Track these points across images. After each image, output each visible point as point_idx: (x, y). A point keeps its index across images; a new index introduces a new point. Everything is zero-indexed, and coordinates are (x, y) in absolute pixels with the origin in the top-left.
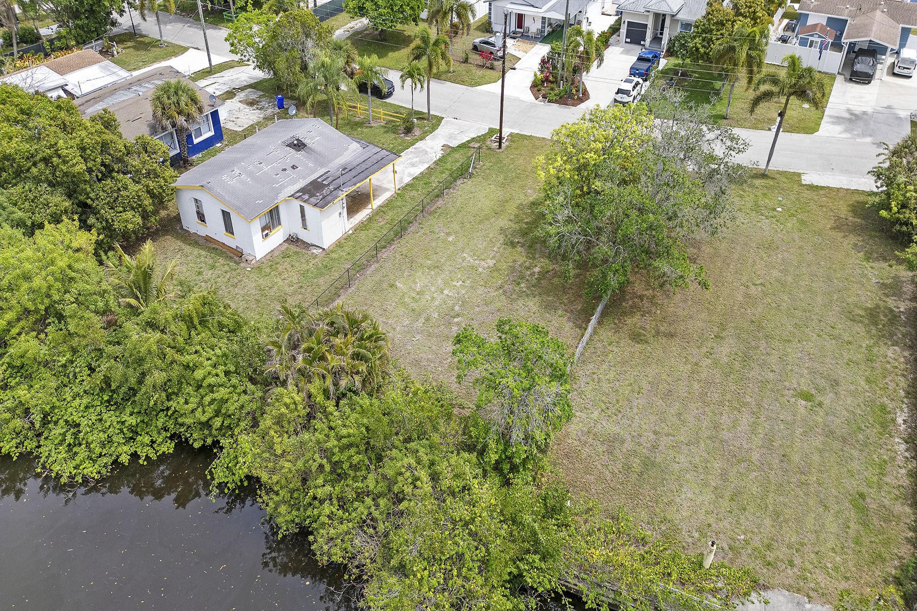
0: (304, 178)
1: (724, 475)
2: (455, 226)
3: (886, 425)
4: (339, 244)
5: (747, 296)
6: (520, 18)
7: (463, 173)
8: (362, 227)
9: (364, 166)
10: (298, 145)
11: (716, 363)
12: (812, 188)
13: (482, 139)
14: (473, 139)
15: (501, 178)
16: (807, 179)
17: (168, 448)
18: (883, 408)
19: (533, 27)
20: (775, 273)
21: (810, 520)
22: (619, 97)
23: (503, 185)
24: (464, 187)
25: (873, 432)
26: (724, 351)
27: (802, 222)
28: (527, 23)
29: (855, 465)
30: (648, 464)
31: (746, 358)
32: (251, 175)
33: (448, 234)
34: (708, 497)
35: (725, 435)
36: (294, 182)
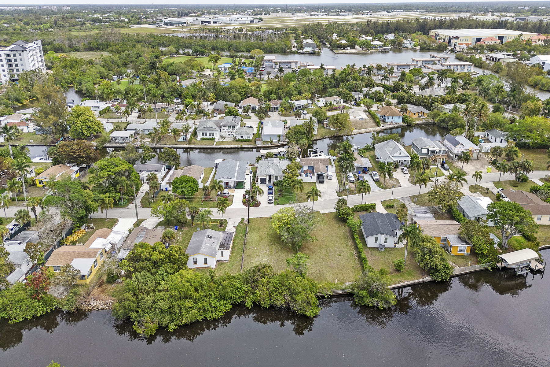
0: (217, 244)
1: (333, 271)
2: (254, 245)
3: (353, 255)
4: (230, 258)
5: (322, 241)
6: (227, 183)
7: (246, 232)
8: (232, 253)
9: (228, 237)
10: (210, 237)
11: (323, 255)
12: (323, 214)
13: (241, 222)
14: (240, 223)
15: (255, 231)
16: (321, 212)
17: (231, 307)
18: (352, 253)
19: (232, 184)
20: (325, 235)
21: (347, 273)
22: (270, 202)
23: (257, 233)
24: (249, 236)
25: (351, 257)
26: (323, 252)
27: (325, 223)
28: (229, 184)
29: (350, 263)
30: (320, 274)
31: (327, 252)
32: (207, 247)
33: (254, 248)
34: (332, 275)
35: (330, 265)
36: (216, 246)
